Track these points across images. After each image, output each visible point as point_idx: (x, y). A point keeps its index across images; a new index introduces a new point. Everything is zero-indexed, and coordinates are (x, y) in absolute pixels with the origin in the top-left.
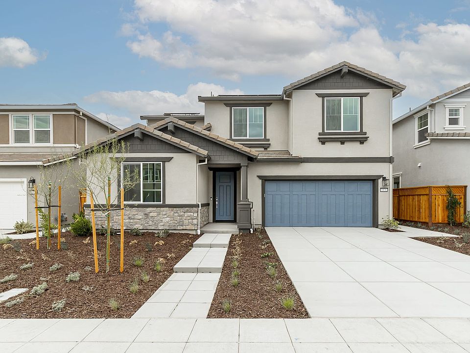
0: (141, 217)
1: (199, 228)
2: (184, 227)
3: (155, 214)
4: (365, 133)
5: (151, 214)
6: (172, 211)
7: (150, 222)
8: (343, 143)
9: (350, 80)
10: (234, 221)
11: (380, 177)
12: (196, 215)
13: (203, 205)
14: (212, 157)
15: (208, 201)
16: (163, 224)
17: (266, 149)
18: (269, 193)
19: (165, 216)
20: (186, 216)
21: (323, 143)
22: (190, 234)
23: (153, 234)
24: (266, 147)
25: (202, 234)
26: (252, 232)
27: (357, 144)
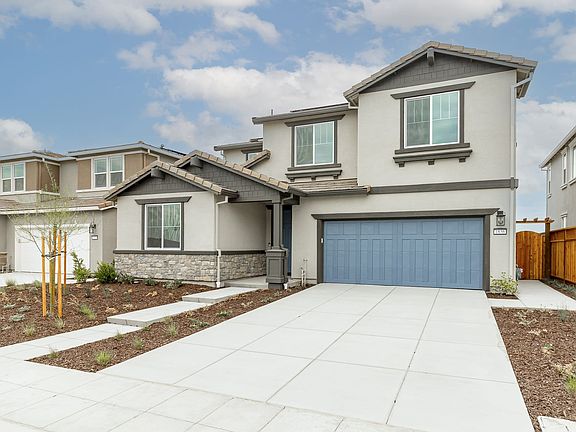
0: (161, 265)
1: (218, 280)
2: (201, 278)
3: (174, 262)
4: (468, 145)
5: (170, 262)
6: (190, 258)
8: (431, 162)
9: (444, 66)
11: (492, 211)
15: (264, 248)
16: (180, 274)
17: (336, 177)
18: (329, 237)
19: (183, 265)
20: (203, 265)
21: (402, 165)
24: (337, 175)
26: (286, 288)
27: (455, 163)
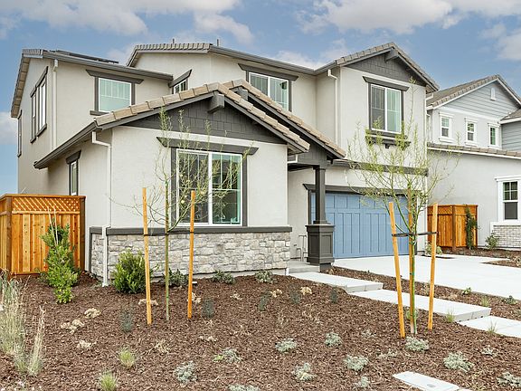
0: (211, 251)
3: (233, 245)
5: (227, 246)
6: (257, 238)
7: (225, 259)
8: (387, 147)
12: (288, 244)
16: (243, 261)
19: (248, 248)
20: (276, 246)
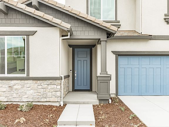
0: (5, 90)
1: (62, 100)
2: (48, 100)
3: (19, 87)
5: (15, 87)
6: (36, 83)
7: (14, 94)
10: (90, 90)
12: (59, 87)
13: (65, 77)
14: (74, 32)
15: (68, 73)
16: (26, 96)
18: (121, 66)
19: (29, 89)
20: (49, 88)
21: (168, 23)
22: (54, 106)
23: (17, 106)
25: (65, 105)
26: (110, 102)
